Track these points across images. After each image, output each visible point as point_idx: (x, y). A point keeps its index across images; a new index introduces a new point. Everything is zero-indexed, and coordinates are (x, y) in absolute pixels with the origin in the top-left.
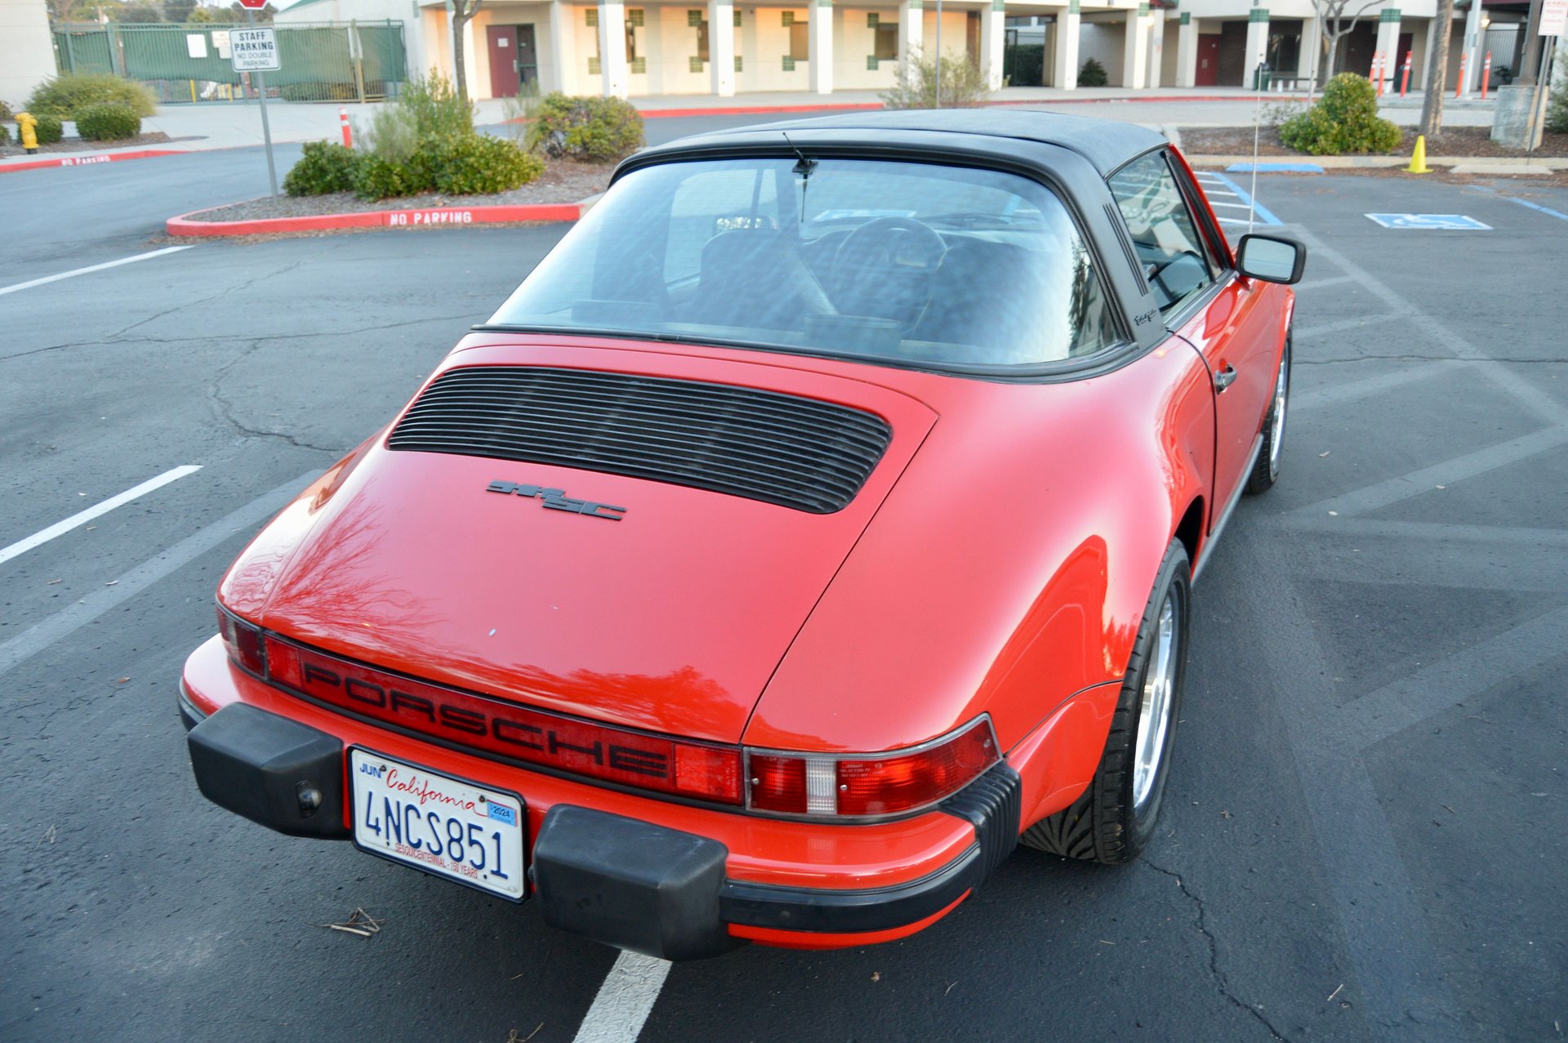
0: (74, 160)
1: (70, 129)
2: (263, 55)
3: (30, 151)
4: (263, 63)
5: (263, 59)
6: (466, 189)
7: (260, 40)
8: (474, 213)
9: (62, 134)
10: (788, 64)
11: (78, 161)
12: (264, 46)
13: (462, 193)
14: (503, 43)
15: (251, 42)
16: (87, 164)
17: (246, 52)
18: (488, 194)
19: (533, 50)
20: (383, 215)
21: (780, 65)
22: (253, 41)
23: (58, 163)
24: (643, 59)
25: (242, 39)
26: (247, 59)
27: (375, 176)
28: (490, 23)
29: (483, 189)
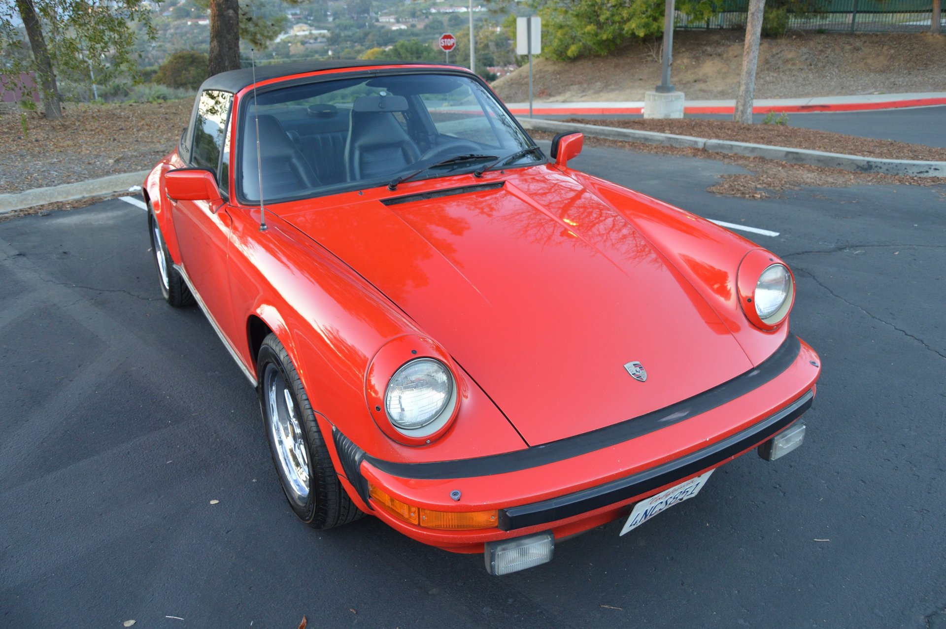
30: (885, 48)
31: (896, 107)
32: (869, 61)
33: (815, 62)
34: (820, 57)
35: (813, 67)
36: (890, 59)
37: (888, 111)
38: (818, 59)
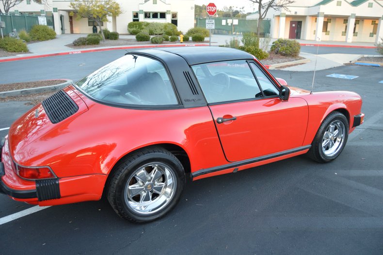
0: (188, 45)
1: (190, 39)
2: (212, 25)
3: (181, 43)
4: (211, 27)
10: (371, 35)
14: (294, 25)
19: (301, 27)
21: (369, 35)
23: (184, 45)
24: (329, 31)
28: (291, 20)
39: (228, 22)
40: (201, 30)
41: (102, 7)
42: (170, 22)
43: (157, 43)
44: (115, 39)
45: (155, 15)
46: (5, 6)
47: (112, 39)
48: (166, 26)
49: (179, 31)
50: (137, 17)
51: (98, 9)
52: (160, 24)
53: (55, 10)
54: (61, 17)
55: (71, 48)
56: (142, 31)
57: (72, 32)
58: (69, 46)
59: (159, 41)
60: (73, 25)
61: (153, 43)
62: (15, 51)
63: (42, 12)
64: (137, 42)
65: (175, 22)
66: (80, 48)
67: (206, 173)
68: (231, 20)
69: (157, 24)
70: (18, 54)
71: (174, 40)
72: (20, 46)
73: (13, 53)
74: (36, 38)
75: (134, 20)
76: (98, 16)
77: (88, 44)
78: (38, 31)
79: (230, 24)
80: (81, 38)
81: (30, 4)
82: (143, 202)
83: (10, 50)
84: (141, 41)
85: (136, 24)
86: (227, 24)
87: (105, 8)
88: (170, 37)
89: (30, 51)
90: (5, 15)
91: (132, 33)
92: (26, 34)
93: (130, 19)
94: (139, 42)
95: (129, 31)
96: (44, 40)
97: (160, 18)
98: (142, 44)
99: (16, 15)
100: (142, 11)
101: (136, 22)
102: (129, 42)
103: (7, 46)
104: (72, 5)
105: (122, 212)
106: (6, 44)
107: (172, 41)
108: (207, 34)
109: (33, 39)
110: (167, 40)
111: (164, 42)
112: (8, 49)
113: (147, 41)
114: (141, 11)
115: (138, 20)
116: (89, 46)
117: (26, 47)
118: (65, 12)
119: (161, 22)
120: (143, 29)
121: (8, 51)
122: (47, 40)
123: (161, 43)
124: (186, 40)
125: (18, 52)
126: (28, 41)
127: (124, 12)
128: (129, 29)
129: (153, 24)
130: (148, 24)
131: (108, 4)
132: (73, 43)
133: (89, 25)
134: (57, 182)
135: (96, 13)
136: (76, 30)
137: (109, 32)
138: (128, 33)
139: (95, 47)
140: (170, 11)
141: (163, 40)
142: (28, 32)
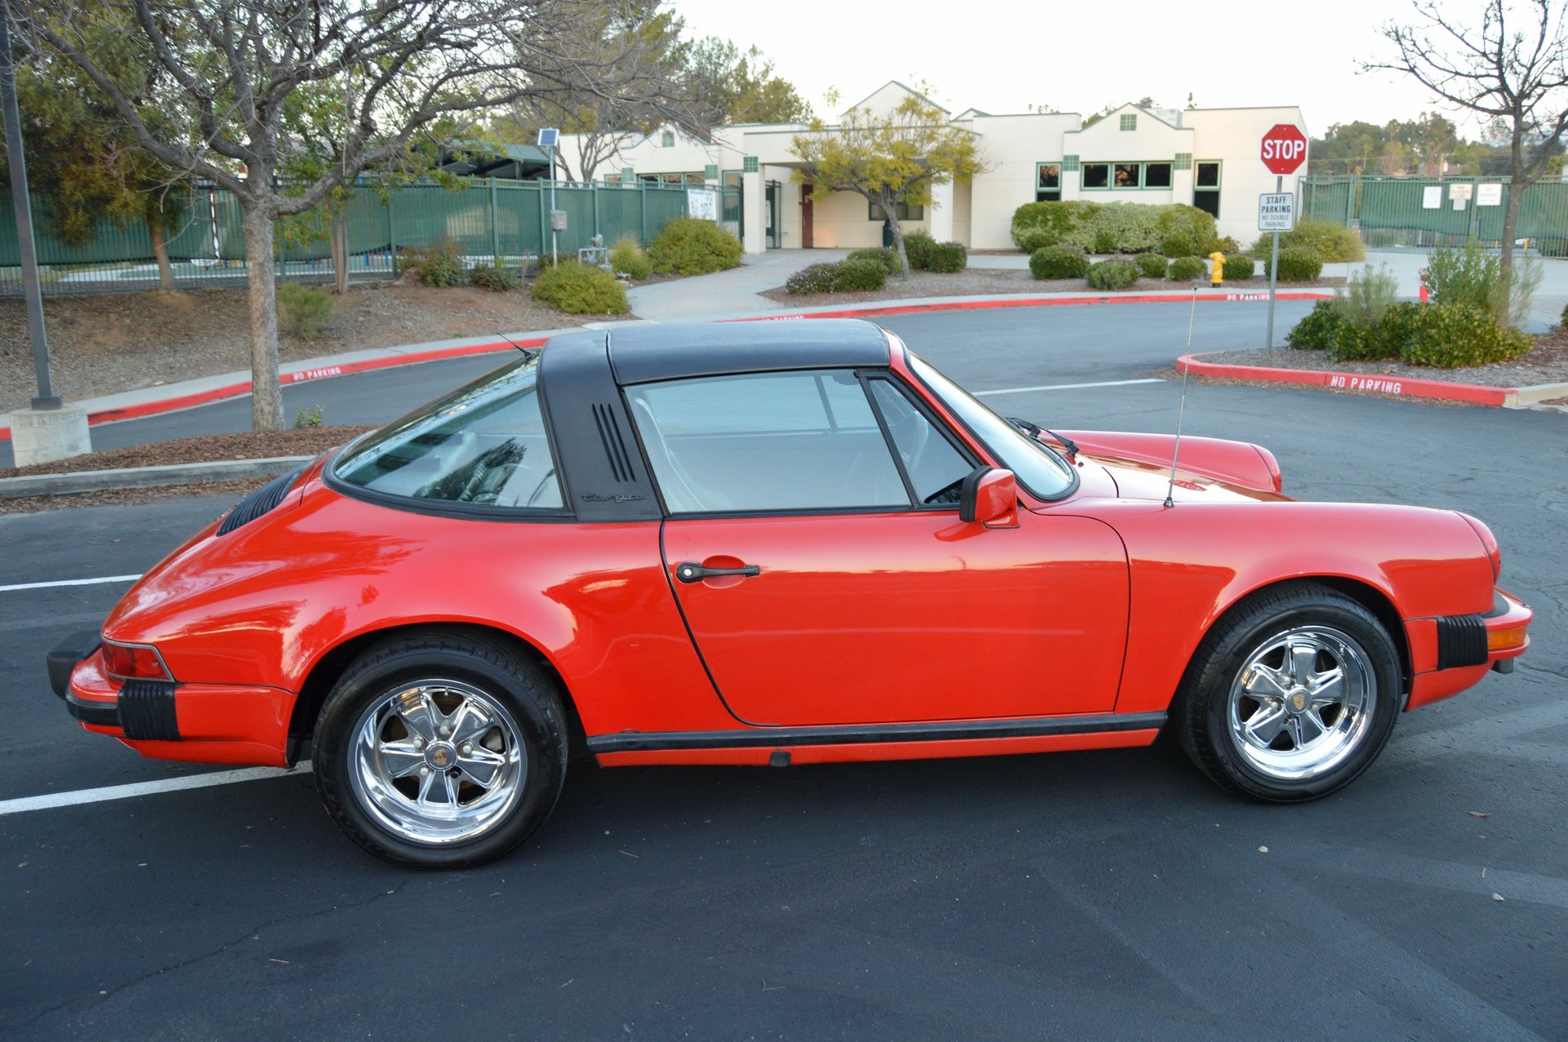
0: (1238, 296)
1: (1260, 268)
2: (1282, 217)
3: (1215, 285)
4: (1280, 224)
5: (1280, 221)
6: (1423, 360)
7: (1282, 204)
8: (1404, 384)
9: (1252, 272)
11: (1242, 297)
12: (1284, 209)
13: (1419, 364)
15: (1274, 205)
16: (1249, 301)
17: (1269, 214)
18: (1443, 368)
20: (1326, 376)
22: (1277, 204)
23: (1224, 297)
25: (1268, 203)
26: (1269, 221)
27: (1341, 337)
29: (1438, 362)
30: (113, 317)
31: (221, 398)
32: (100, 339)
33: (11, 349)
34: (15, 340)
35: (11, 356)
36: (129, 332)
37: (212, 406)
38: (14, 343)
39: (1452, 196)
40: (1317, 234)
41: (905, 152)
42: (1188, 200)
43: (1109, 288)
44: (949, 271)
45: (1129, 175)
46: (583, 157)
47: (937, 270)
48: (1166, 218)
49: (1221, 236)
50: (1056, 185)
51: (890, 157)
52: (1143, 210)
53: (751, 164)
54: (771, 192)
55: (774, 304)
56: (1069, 237)
57: (807, 243)
58: (772, 295)
59: (1118, 278)
60: (815, 219)
61: (1092, 286)
62: (583, 312)
63: (710, 171)
64: (1032, 283)
65: (1208, 202)
66: (808, 304)
67: (645, 747)
68: (1468, 187)
69: (1131, 212)
70: (592, 321)
71: (1184, 275)
72: (602, 293)
73: (576, 319)
74: (669, 267)
75: (1041, 197)
76: (886, 186)
77: (839, 289)
78: (680, 239)
79: (1459, 206)
80: (816, 266)
81: (672, 145)
82: (425, 802)
83: (570, 306)
84: (1049, 277)
85: (1044, 212)
86: (1447, 202)
87: (914, 152)
88: (1171, 261)
89: (634, 312)
90: (580, 186)
91: (1026, 248)
92: (637, 252)
93: (1027, 193)
94: (1042, 284)
95: (1017, 238)
96: (696, 274)
97: (1148, 184)
98: (1049, 291)
99: (625, 186)
100: (1077, 157)
101: (1047, 204)
102: (1003, 283)
103: (561, 295)
104: (798, 144)
105: (341, 813)
106: (560, 287)
107: (1175, 279)
108: (1343, 247)
109: (660, 269)
110: (1156, 273)
111: (1142, 281)
112: (563, 305)
113: (1073, 276)
114: (1070, 162)
115: (1056, 196)
116: (844, 295)
117: (620, 298)
118: (788, 170)
119: (1149, 203)
120: (1070, 229)
121: (563, 311)
122: (707, 272)
123: (1129, 285)
124: (1237, 272)
125: (594, 314)
126: (638, 276)
127: (990, 167)
128: (1017, 231)
129: (1113, 209)
130: (1092, 211)
131: (931, 138)
132: (788, 286)
133: (871, 218)
134: (170, 693)
135: (879, 171)
136: (821, 236)
137: (932, 242)
138: (1011, 245)
139: (861, 300)
140: (1189, 156)
141: (1134, 276)
142: (644, 245)
